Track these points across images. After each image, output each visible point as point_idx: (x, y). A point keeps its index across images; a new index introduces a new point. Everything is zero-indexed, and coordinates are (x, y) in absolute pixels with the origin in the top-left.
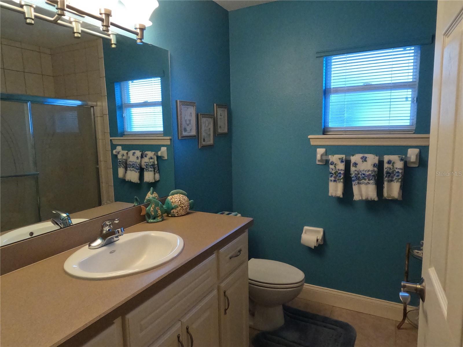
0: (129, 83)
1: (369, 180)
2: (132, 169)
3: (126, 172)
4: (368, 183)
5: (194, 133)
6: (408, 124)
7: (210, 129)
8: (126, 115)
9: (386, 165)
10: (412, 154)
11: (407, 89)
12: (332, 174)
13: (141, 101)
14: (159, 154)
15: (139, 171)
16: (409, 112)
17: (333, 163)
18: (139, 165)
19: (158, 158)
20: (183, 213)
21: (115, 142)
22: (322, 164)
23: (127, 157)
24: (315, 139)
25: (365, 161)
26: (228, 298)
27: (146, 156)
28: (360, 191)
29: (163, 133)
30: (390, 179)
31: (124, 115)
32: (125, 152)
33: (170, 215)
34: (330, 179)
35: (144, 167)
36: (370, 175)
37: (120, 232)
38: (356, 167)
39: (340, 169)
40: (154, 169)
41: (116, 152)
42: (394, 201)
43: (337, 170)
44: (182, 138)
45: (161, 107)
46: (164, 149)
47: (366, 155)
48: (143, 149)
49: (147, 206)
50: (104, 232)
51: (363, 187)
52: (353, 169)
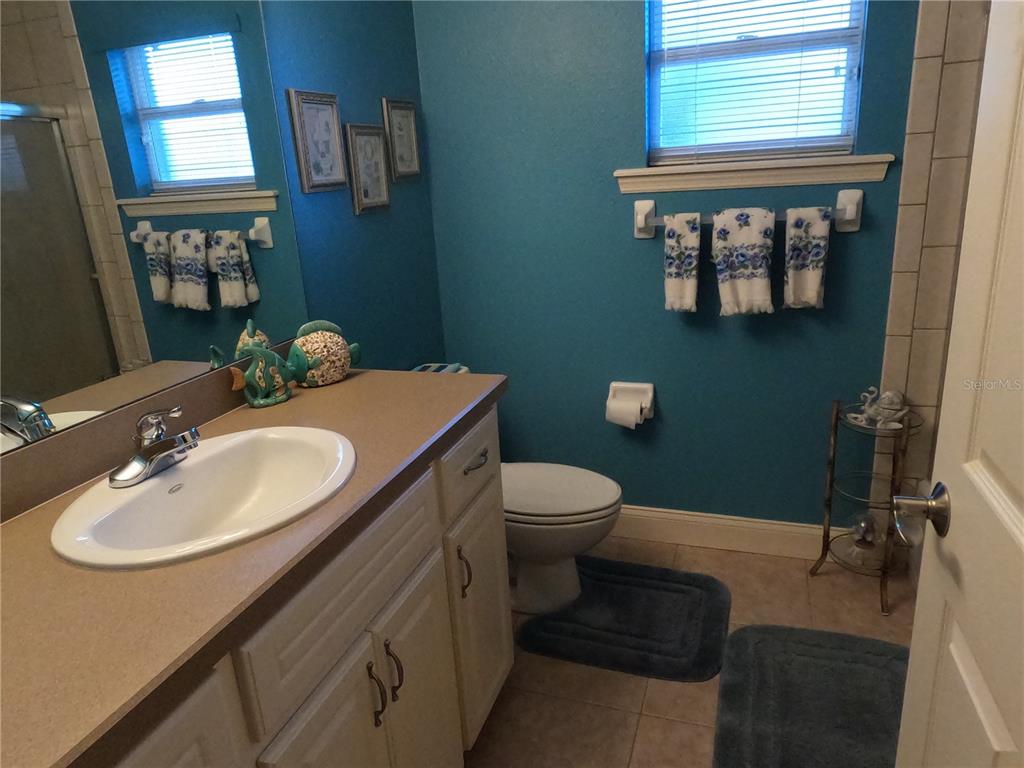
0: (148, 52)
1: (755, 268)
2: (186, 277)
3: (171, 287)
4: (753, 275)
5: (339, 175)
6: (839, 132)
7: (376, 164)
8: (150, 138)
9: (791, 232)
10: (848, 202)
11: (839, 46)
12: (672, 258)
13: (186, 99)
14: (252, 234)
15: (204, 280)
16: (841, 103)
17: (674, 234)
18: (202, 265)
19: (252, 245)
20: (338, 377)
21: (130, 212)
22: (647, 237)
23: (169, 248)
24: (630, 178)
25: (747, 223)
26: (467, 562)
27: (217, 243)
28: (735, 292)
29: (254, 181)
30: (800, 262)
31: (144, 139)
32: (162, 236)
33: (305, 385)
34: (668, 270)
35: (215, 269)
36: (756, 255)
37: (189, 438)
38: (725, 239)
39: (690, 246)
40: (244, 273)
41: (137, 236)
42: (808, 311)
43: (683, 250)
44: (312, 191)
45: (243, 114)
46: (262, 222)
47: (747, 211)
48: (209, 224)
49: (244, 366)
50: (146, 443)
51: (741, 284)
52: (717, 244)
